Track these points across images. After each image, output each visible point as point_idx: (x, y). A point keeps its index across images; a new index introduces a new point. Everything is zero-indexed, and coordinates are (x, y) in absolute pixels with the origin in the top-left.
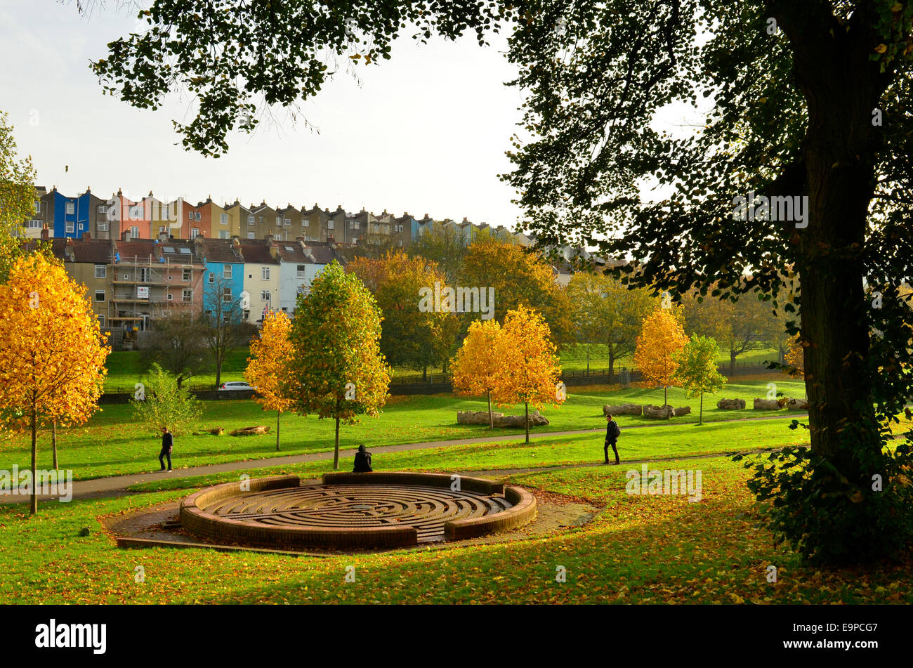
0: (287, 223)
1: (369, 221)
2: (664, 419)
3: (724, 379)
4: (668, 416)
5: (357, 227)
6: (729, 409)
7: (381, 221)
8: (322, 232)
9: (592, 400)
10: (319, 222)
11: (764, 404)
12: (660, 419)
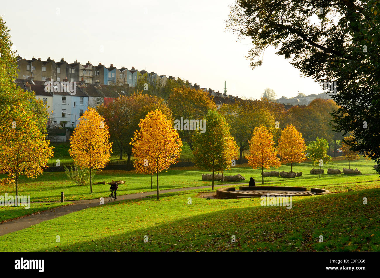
0: (33, 69)
1: (80, 68)
2: (292, 178)
3: (331, 158)
4: (294, 176)
5: (73, 72)
6: (316, 174)
7: (87, 68)
8: (53, 75)
9: (247, 170)
10: (52, 68)
11: (333, 171)
12: (291, 178)
